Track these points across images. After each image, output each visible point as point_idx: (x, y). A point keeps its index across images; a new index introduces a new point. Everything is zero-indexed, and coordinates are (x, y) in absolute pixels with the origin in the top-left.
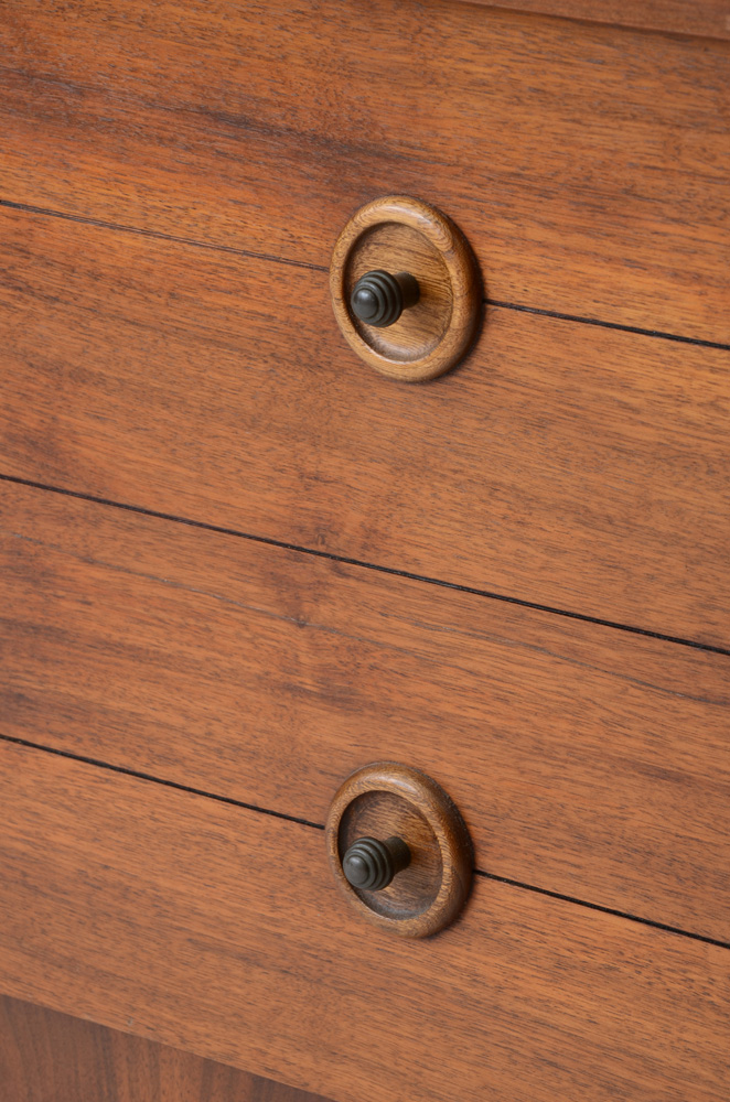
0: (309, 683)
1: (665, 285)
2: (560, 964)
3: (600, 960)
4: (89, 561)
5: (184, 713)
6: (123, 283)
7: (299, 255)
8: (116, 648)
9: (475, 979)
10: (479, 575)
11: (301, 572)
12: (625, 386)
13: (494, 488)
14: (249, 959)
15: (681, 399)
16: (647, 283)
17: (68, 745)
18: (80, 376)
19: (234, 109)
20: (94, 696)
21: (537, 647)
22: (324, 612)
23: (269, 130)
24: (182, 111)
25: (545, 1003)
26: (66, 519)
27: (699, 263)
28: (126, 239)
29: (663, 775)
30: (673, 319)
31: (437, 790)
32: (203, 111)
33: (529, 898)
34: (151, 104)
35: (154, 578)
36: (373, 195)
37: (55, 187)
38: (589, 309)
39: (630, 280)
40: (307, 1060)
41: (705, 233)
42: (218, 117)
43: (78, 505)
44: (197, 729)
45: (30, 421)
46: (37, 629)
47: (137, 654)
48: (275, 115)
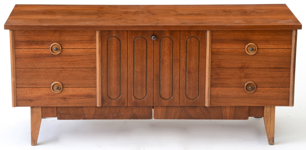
0: (242, 77)
1: (272, 45)
2: (263, 92)
3: (267, 91)
4: (223, 72)
5: (231, 82)
6: (227, 52)
7: (242, 48)
8: (225, 78)
9: (257, 94)
10: (257, 67)
11: (242, 70)
12: (269, 52)
13: (258, 61)
14: (237, 98)
15: (273, 52)
16: (271, 45)
17: (220, 86)
18: (222, 59)
19: (237, 39)
20: (223, 82)
21: (262, 71)
22: (244, 72)
23: (240, 40)
24: (233, 40)
25: (262, 95)
26: (221, 70)
27: (274, 44)
28: (227, 49)
29: (272, 77)
30: (273, 47)
31: (254, 82)
32: (234, 40)
33: (261, 88)
34: (230, 40)
35: (229, 73)
36: (249, 43)
37: (221, 47)
38: (266, 48)
39: (269, 45)
40: (242, 104)
41: (275, 42)
42: (236, 40)
43: (222, 69)
44: (232, 83)
45: (218, 63)
46: (218, 78)
47: (227, 78)
48: (240, 39)
